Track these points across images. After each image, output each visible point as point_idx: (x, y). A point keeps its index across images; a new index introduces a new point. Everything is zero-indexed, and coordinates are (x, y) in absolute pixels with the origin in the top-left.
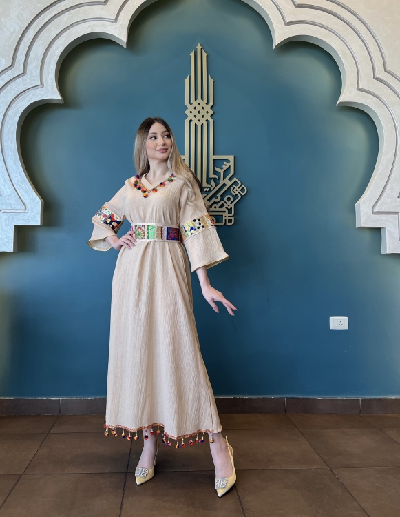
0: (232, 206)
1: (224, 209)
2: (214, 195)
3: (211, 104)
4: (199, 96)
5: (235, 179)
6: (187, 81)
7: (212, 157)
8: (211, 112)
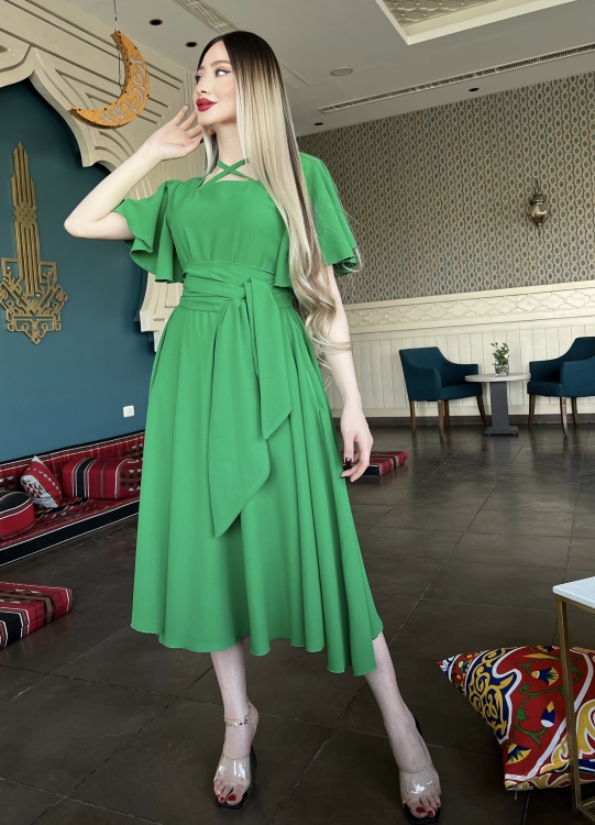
0: (58, 312)
1: (52, 315)
2: (45, 302)
3: (35, 208)
4: (25, 199)
5: (58, 286)
6: (13, 180)
7: (40, 263)
8: (35, 217)
